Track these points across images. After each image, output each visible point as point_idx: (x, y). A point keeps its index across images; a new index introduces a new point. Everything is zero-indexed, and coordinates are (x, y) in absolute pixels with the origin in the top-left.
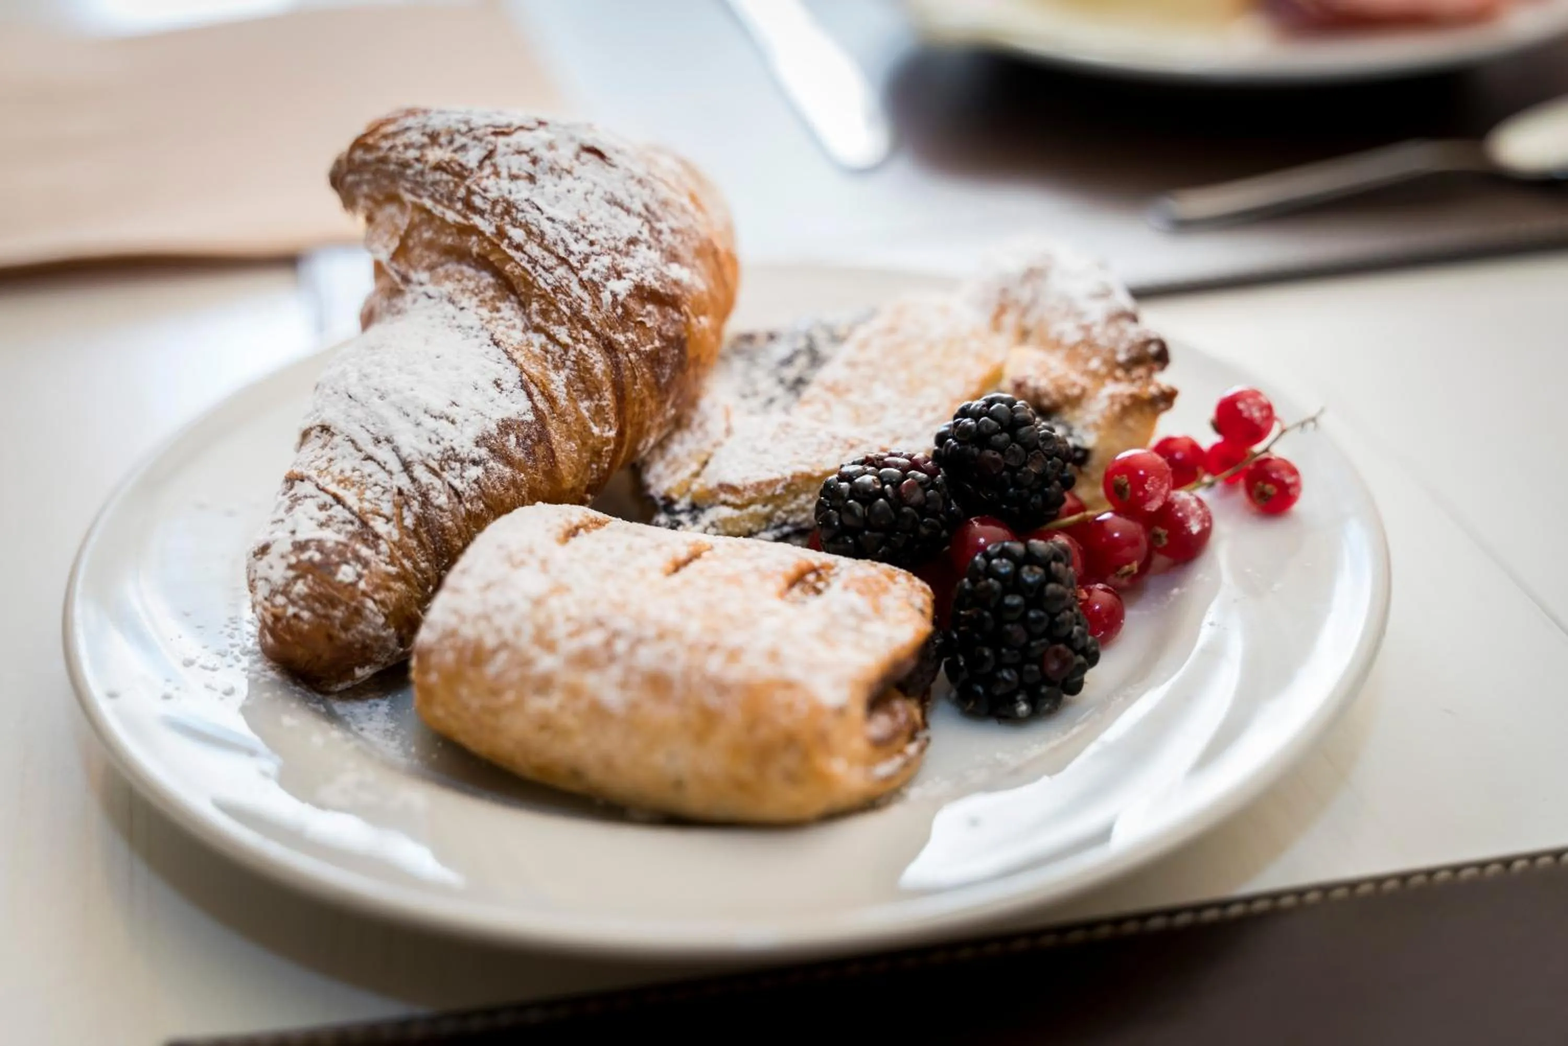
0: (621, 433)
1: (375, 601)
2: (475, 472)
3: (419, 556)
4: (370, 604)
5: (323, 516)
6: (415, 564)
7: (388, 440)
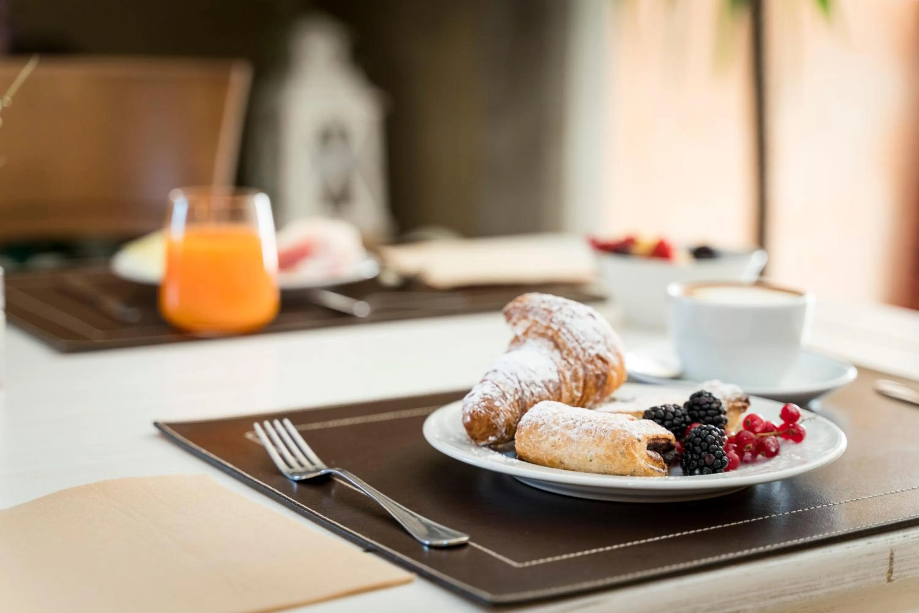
0: (582, 397)
1: (504, 414)
2: (539, 389)
3: (517, 408)
4: (502, 414)
5: (492, 389)
6: (515, 411)
7: (516, 374)
